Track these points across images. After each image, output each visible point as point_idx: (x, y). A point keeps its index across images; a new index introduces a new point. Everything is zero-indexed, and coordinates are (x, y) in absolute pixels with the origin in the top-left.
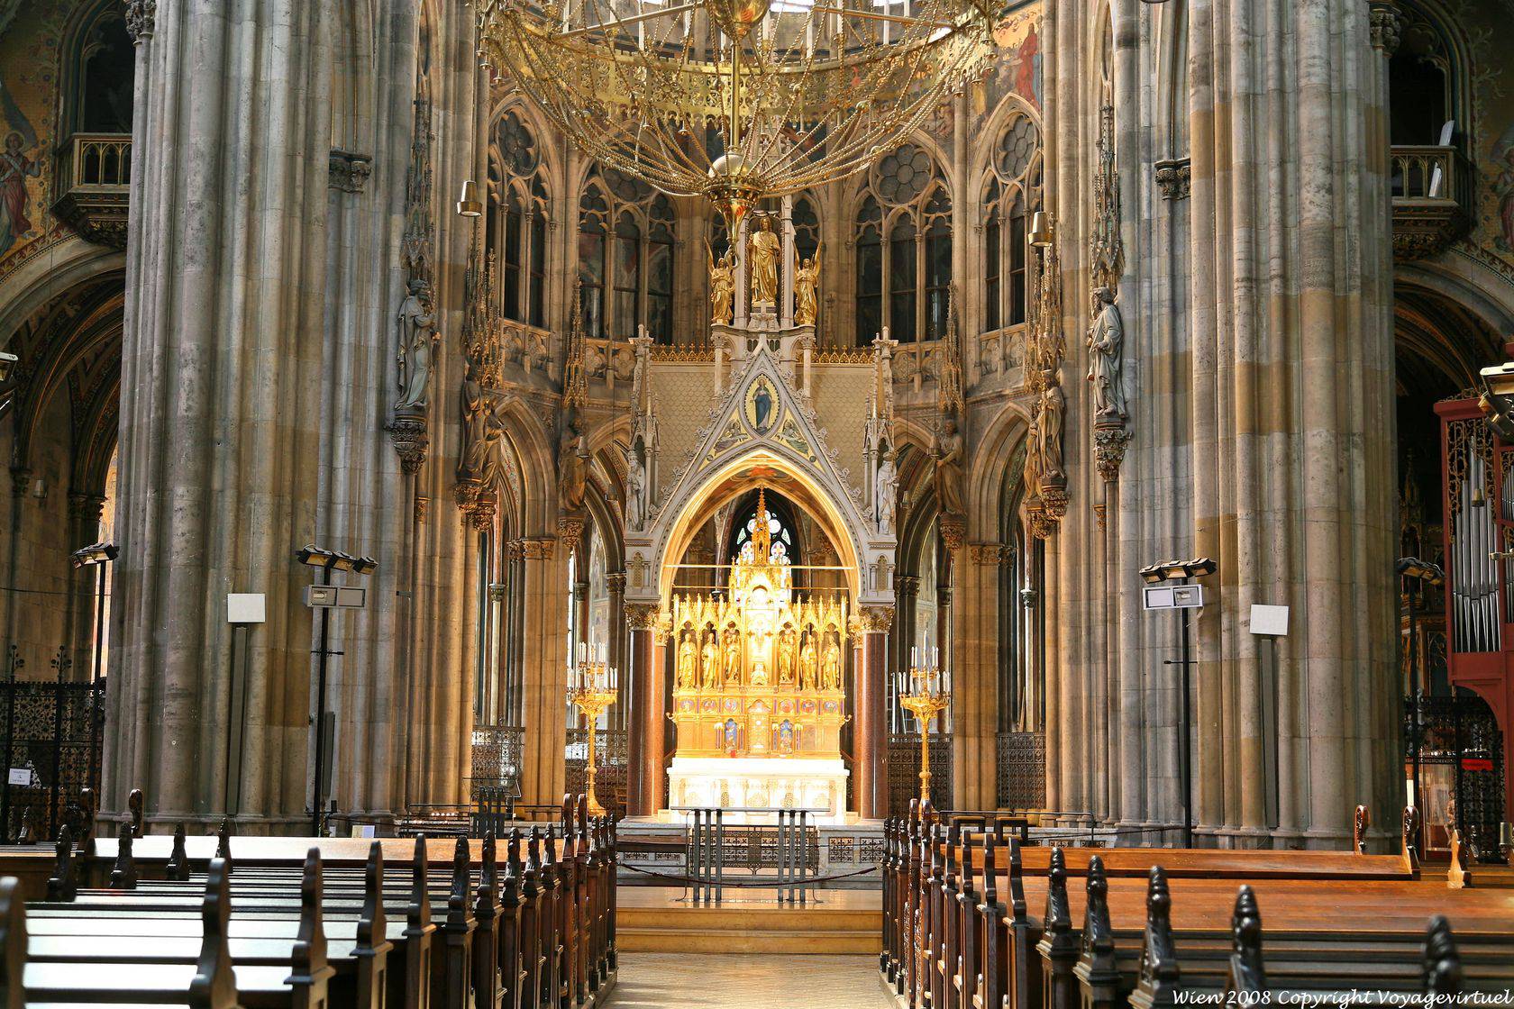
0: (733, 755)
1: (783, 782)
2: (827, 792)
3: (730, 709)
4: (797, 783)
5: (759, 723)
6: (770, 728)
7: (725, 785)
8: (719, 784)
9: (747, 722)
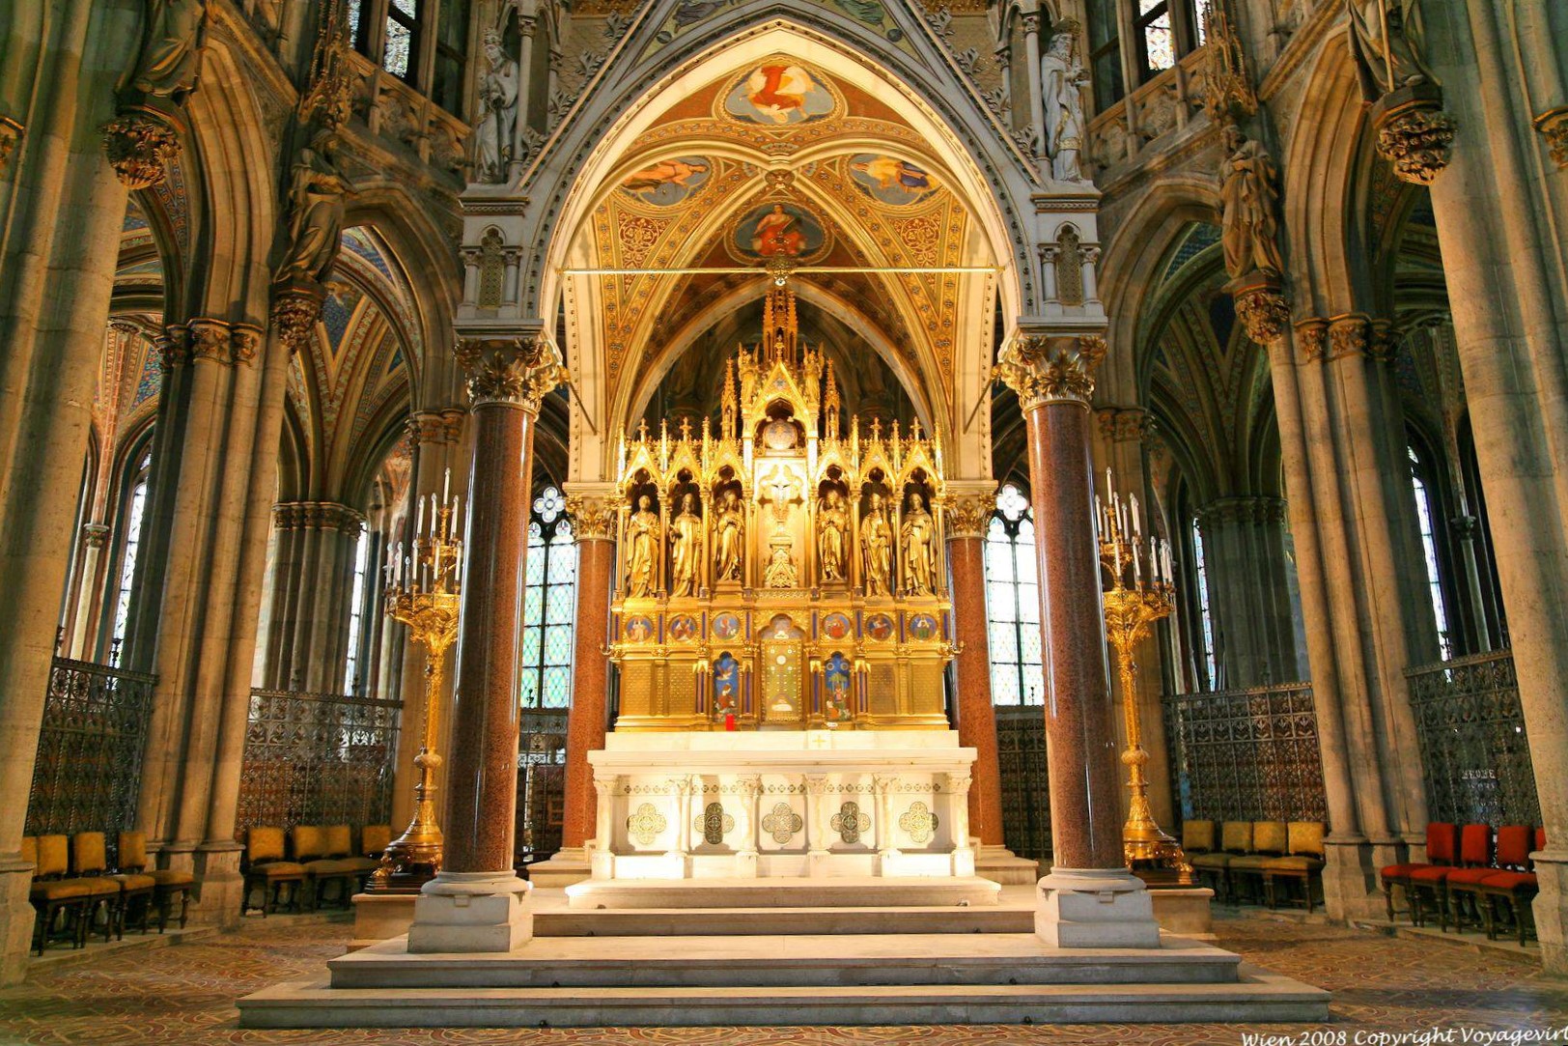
0: (731, 726)
1: (835, 779)
2: (928, 799)
3: (724, 634)
4: (865, 781)
5: (781, 660)
6: (805, 667)
7: (712, 788)
8: (699, 783)
9: (759, 659)
